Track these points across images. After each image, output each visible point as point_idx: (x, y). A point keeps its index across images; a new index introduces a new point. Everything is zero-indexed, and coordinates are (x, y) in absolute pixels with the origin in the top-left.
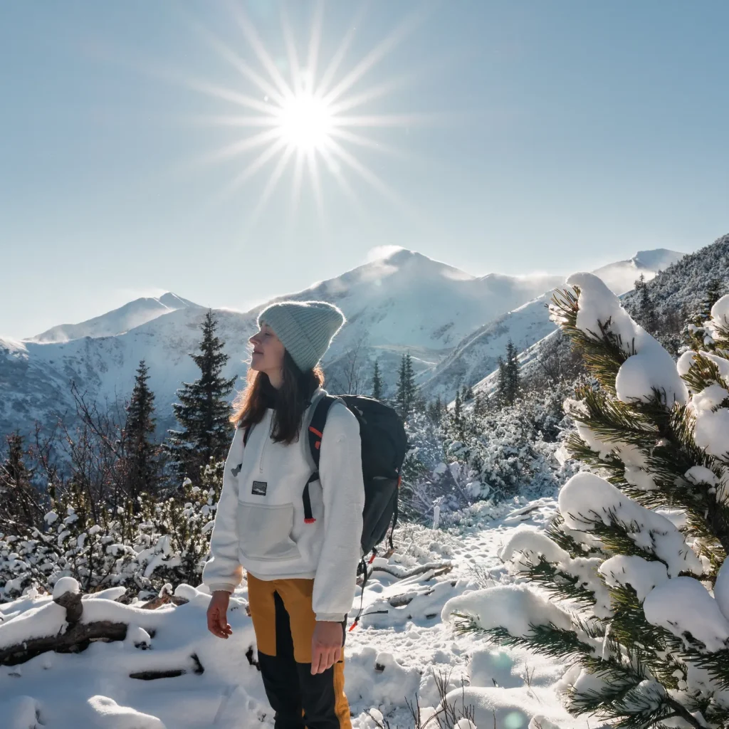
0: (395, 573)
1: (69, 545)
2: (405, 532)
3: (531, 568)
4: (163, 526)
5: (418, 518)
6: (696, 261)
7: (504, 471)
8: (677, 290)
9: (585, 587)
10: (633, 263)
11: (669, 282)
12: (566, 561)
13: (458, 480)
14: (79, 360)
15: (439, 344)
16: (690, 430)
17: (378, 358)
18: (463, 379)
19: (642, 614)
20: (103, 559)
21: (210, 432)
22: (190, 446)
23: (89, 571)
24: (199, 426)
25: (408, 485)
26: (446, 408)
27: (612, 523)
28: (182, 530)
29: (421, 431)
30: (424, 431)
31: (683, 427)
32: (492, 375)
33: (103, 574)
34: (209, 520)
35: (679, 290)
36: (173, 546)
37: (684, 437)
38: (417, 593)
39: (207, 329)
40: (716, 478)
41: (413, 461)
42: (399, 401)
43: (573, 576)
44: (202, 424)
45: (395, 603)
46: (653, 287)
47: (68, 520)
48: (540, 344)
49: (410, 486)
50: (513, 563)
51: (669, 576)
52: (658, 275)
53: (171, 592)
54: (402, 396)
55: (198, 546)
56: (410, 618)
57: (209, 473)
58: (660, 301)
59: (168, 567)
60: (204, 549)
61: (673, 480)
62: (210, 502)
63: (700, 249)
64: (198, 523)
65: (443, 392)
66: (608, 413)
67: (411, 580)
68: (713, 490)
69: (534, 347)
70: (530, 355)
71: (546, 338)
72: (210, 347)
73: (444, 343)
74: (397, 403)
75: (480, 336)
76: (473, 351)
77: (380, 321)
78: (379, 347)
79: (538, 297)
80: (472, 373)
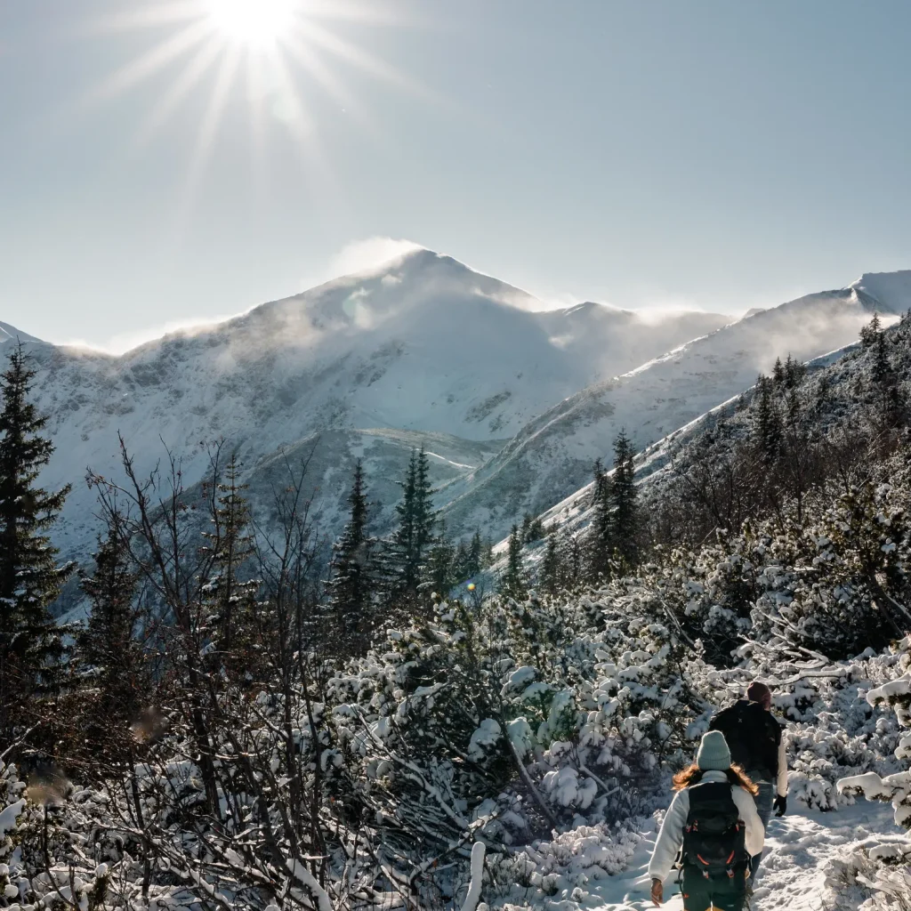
7: (631, 743)
10: (854, 296)
13: (527, 760)
17: (366, 451)
18: (524, 497)
25: (412, 771)
32: (579, 495)
39: (10, 388)
42: (400, 543)
46: (896, 343)
48: (673, 439)
52: (905, 317)
54: (407, 533)
65: (485, 523)
69: (661, 444)
70: (654, 460)
71: (684, 429)
72: (15, 424)
73: (491, 429)
74: (397, 545)
75: (560, 420)
76: (544, 447)
77: (373, 384)
78: (368, 431)
79: (672, 352)
80: (541, 489)
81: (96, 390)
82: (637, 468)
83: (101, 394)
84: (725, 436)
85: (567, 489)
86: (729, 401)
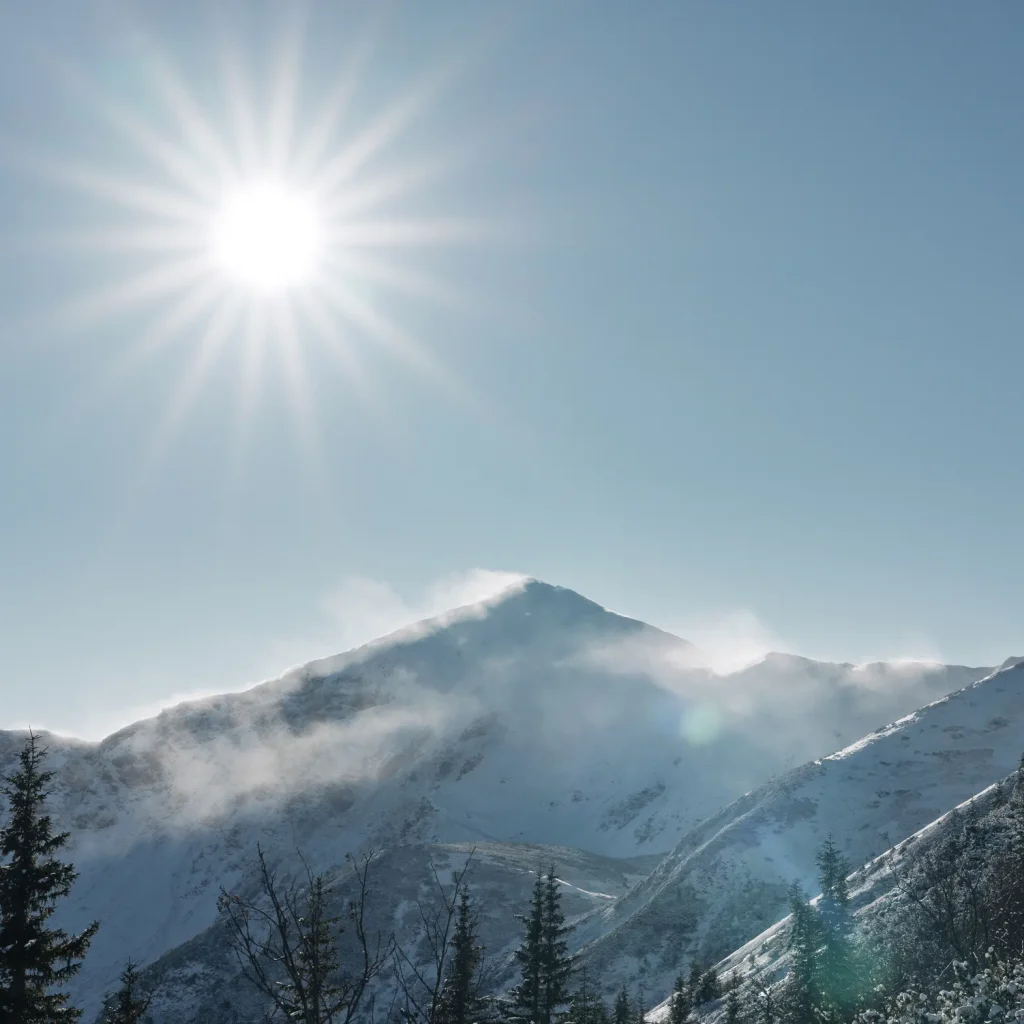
18: (689, 941)
32: (769, 934)
48: (903, 850)
69: (886, 858)
70: (877, 882)
71: (919, 834)
72: (26, 842)
73: (637, 840)
75: (736, 825)
76: (716, 865)
77: (463, 776)
78: (459, 846)
79: (898, 722)
80: (712, 927)
81: (61, 794)
82: (852, 895)
83: (69, 799)
84: (977, 844)
85: (752, 926)
86: (985, 792)
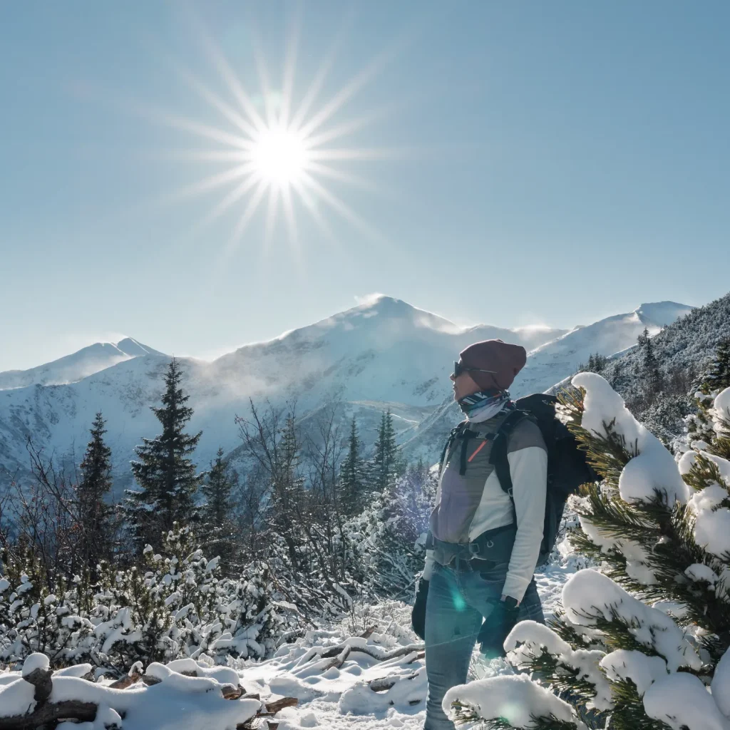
0: (375, 654)
1: (21, 615)
2: (384, 609)
3: (533, 660)
4: (124, 596)
5: (397, 594)
6: (705, 316)
8: (684, 346)
9: (586, 679)
10: (637, 316)
11: (676, 338)
12: (567, 653)
14: (28, 409)
15: (422, 401)
16: (691, 528)
17: (355, 415)
19: (642, 707)
20: (57, 632)
21: (170, 493)
22: (149, 508)
23: (42, 644)
24: (159, 486)
25: (387, 557)
26: (429, 471)
27: (613, 619)
28: (145, 602)
29: (402, 498)
30: (406, 497)
31: (684, 525)
33: (57, 648)
34: (171, 591)
35: (686, 347)
36: (133, 619)
37: (685, 534)
38: (399, 677)
39: (170, 381)
40: (715, 575)
41: (392, 530)
42: (377, 463)
43: (574, 668)
44: (162, 484)
45: (376, 687)
46: (658, 344)
47: (21, 589)
49: (389, 558)
50: (516, 654)
51: (669, 672)
52: (663, 329)
53: (142, 671)
54: (381, 457)
55: (161, 620)
56: (392, 703)
57: (172, 539)
58: (665, 359)
59: (127, 642)
60: (167, 623)
61: (674, 576)
62: (172, 571)
63: (711, 302)
64: (161, 595)
66: (611, 510)
67: (391, 662)
68: (712, 587)
72: (173, 399)
73: (428, 400)
74: (375, 464)
77: (358, 375)
78: (356, 402)
79: (532, 352)
